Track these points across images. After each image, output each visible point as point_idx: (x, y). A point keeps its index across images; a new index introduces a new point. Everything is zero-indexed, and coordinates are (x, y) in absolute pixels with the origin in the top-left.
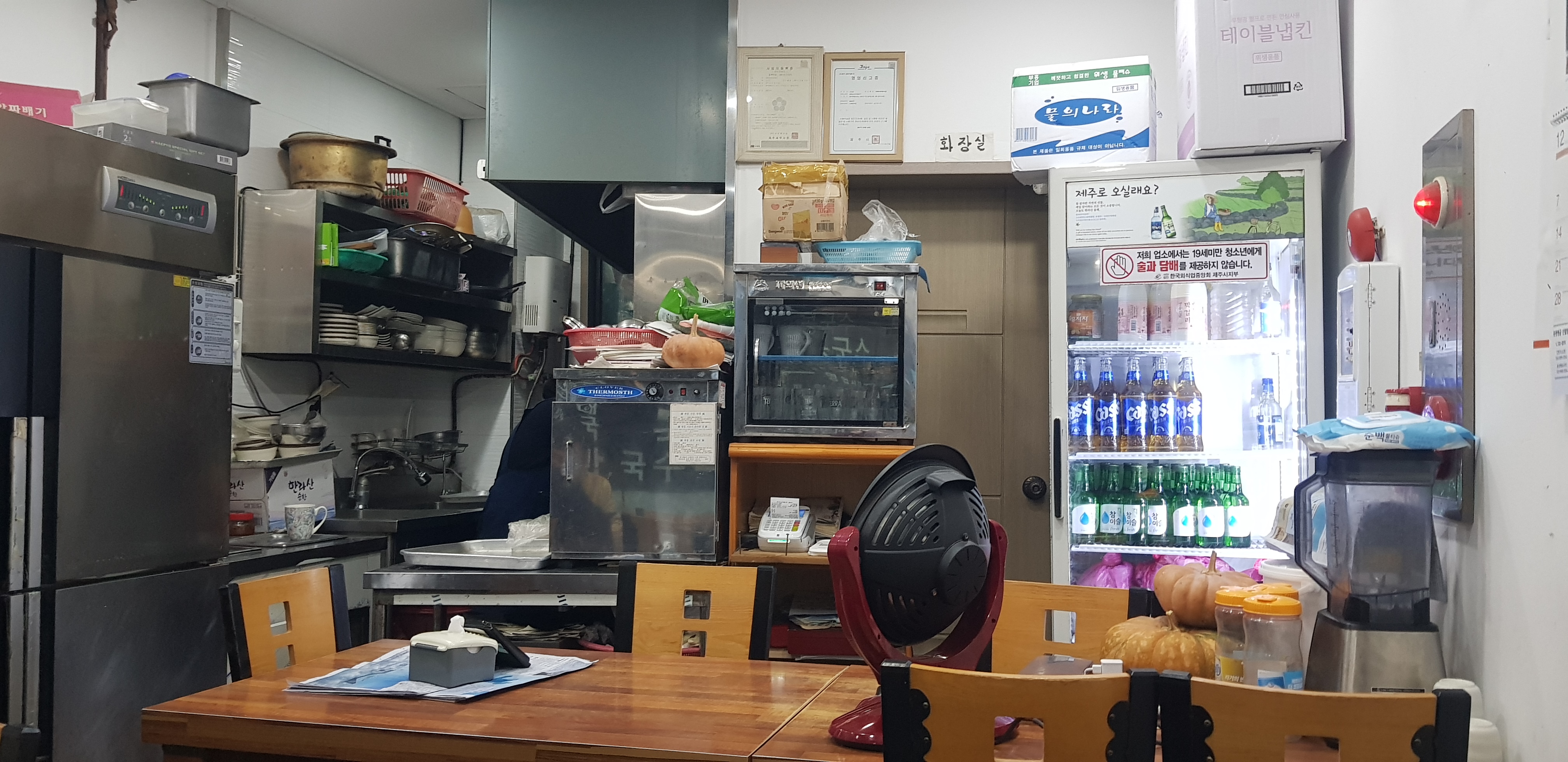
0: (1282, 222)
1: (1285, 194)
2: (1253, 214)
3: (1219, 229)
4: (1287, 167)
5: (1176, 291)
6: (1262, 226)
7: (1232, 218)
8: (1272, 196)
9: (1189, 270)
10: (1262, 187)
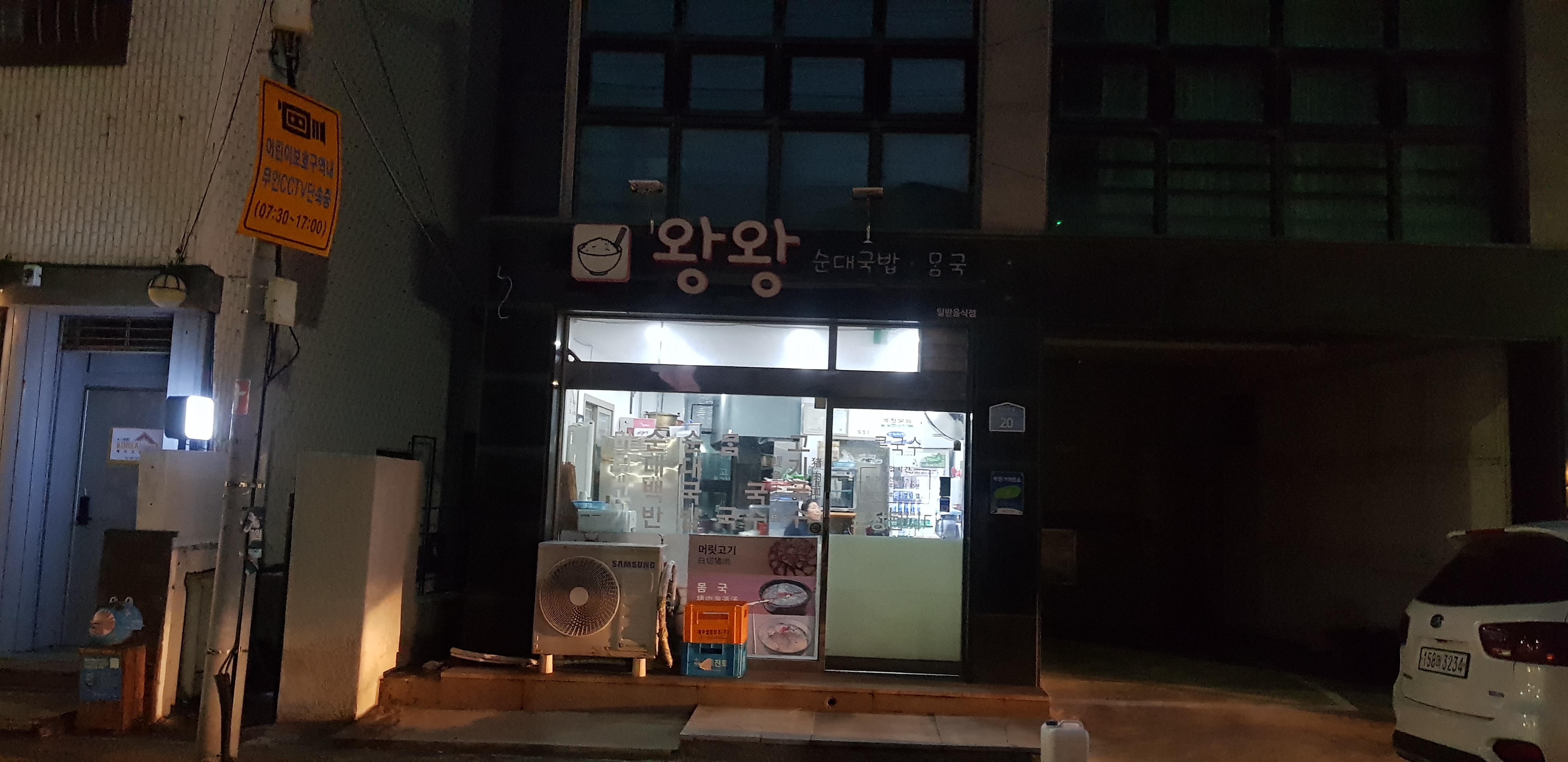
0: (940, 464)
1: (941, 458)
2: (933, 462)
3: (927, 465)
4: (942, 452)
5: (918, 478)
6: (936, 465)
7: (929, 463)
8: (939, 458)
9: (921, 474)
10: (937, 456)
